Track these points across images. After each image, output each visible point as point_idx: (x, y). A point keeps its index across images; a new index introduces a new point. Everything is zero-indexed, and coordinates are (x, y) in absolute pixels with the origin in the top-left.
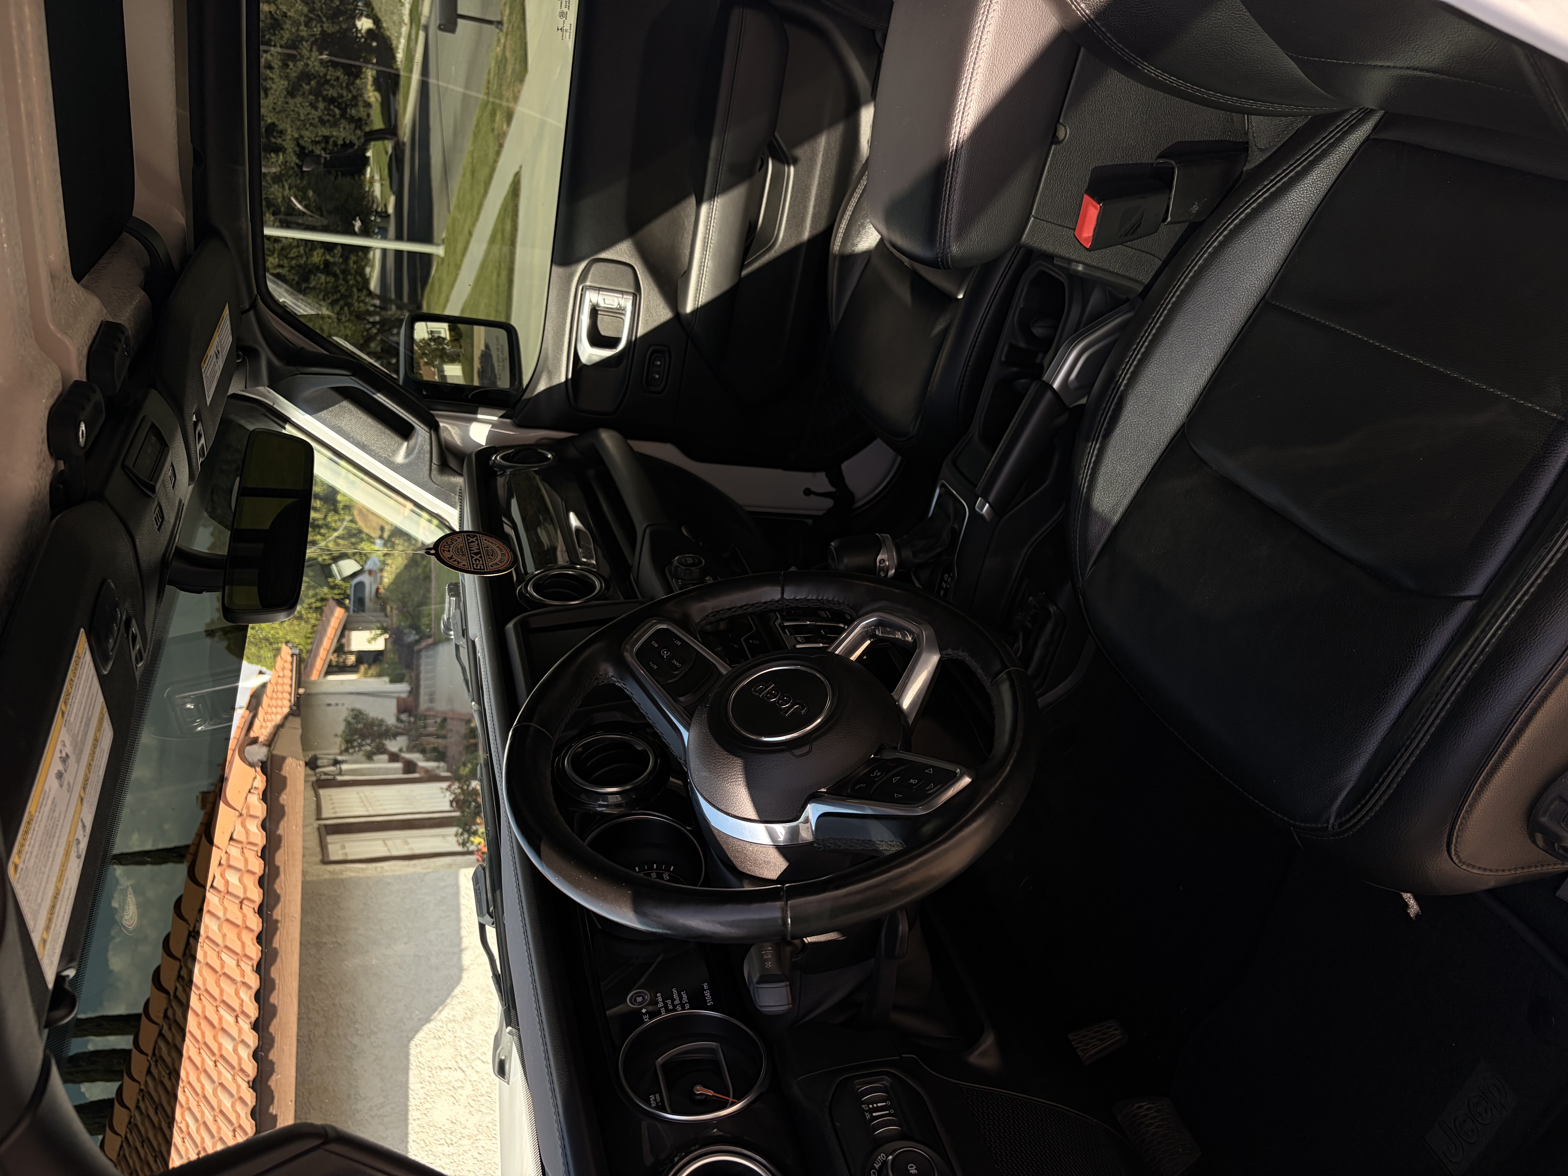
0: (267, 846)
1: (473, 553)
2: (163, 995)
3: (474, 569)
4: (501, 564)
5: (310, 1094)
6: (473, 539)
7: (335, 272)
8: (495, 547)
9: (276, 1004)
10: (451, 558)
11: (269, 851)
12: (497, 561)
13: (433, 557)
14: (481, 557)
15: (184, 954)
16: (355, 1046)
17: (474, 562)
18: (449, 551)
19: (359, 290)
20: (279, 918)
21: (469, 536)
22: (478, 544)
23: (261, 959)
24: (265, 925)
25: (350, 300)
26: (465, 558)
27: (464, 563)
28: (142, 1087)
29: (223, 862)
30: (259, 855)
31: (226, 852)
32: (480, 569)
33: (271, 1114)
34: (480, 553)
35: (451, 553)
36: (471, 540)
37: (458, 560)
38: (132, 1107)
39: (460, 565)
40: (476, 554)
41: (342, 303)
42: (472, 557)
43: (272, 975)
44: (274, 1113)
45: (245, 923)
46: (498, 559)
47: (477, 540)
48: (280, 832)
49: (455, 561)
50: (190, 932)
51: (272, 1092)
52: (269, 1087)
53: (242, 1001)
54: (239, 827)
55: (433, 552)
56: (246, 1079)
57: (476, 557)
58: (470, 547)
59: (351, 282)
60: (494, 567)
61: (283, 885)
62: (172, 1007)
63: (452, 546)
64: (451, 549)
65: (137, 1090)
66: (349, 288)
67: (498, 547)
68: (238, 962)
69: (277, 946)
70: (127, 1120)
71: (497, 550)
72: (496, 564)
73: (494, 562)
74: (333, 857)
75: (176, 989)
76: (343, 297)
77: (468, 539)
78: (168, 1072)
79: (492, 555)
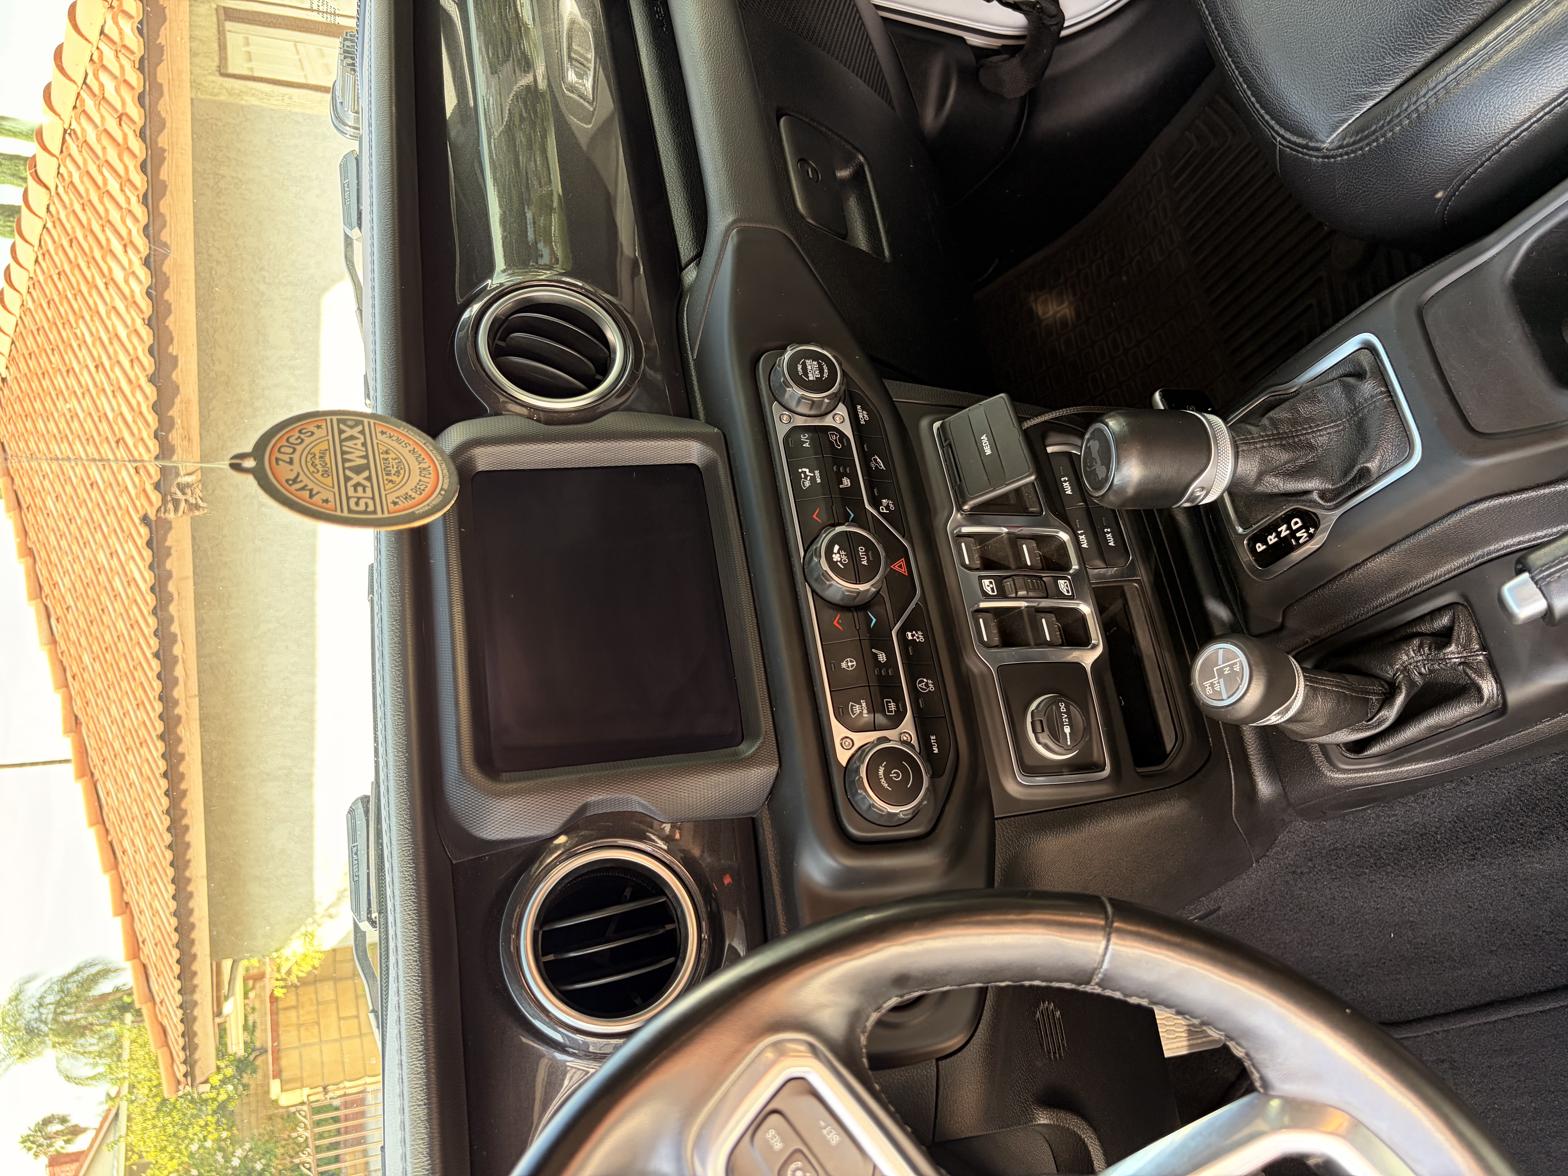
0: (146, 56)
1: (350, 469)
2: (44, 190)
3: (350, 511)
4: (418, 498)
5: (215, 332)
6: (355, 432)
8: (405, 451)
9: (169, 243)
10: (295, 481)
11: (149, 63)
12: (407, 489)
13: (250, 479)
14: (369, 479)
15: (62, 152)
16: (263, 294)
17: (351, 492)
18: (291, 462)
20: (166, 147)
21: (344, 422)
22: (364, 444)
23: (147, 190)
24: (149, 152)
26: (328, 481)
27: (325, 495)
28: (32, 275)
29: (95, 58)
30: (137, 66)
31: (98, 48)
32: (365, 512)
33: (171, 355)
34: (367, 467)
35: (296, 467)
36: (349, 432)
37: (311, 486)
38: (24, 291)
39: (317, 499)
40: (358, 470)
42: (347, 479)
43: (162, 210)
44: (174, 353)
45: (127, 143)
46: (412, 483)
47: (362, 432)
48: (161, 40)
49: (303, 489)
50: (65, 131)
51: (171, 333)
52: (167, 327)
53: (130, 230)
54: (109, 22)
55: (250, 463)
56: (141, 316)
57: (356, 479)
58: (343, 453)
60: (401, 505)
61: (168, 109)
62: (54, 203)
63: (299, 448)
64: (296, 457)
65: (27, 278)
67: (413, 452)
68: (121, 186)
69: (166, 178)
70: (20, 303)
71: (411, 459)
72: (407, 497)
73: (401, 492)
74: (231, 70)
75: (57, 186)
77: (341, 432)
78: (57, 271)
79: (398, 472)
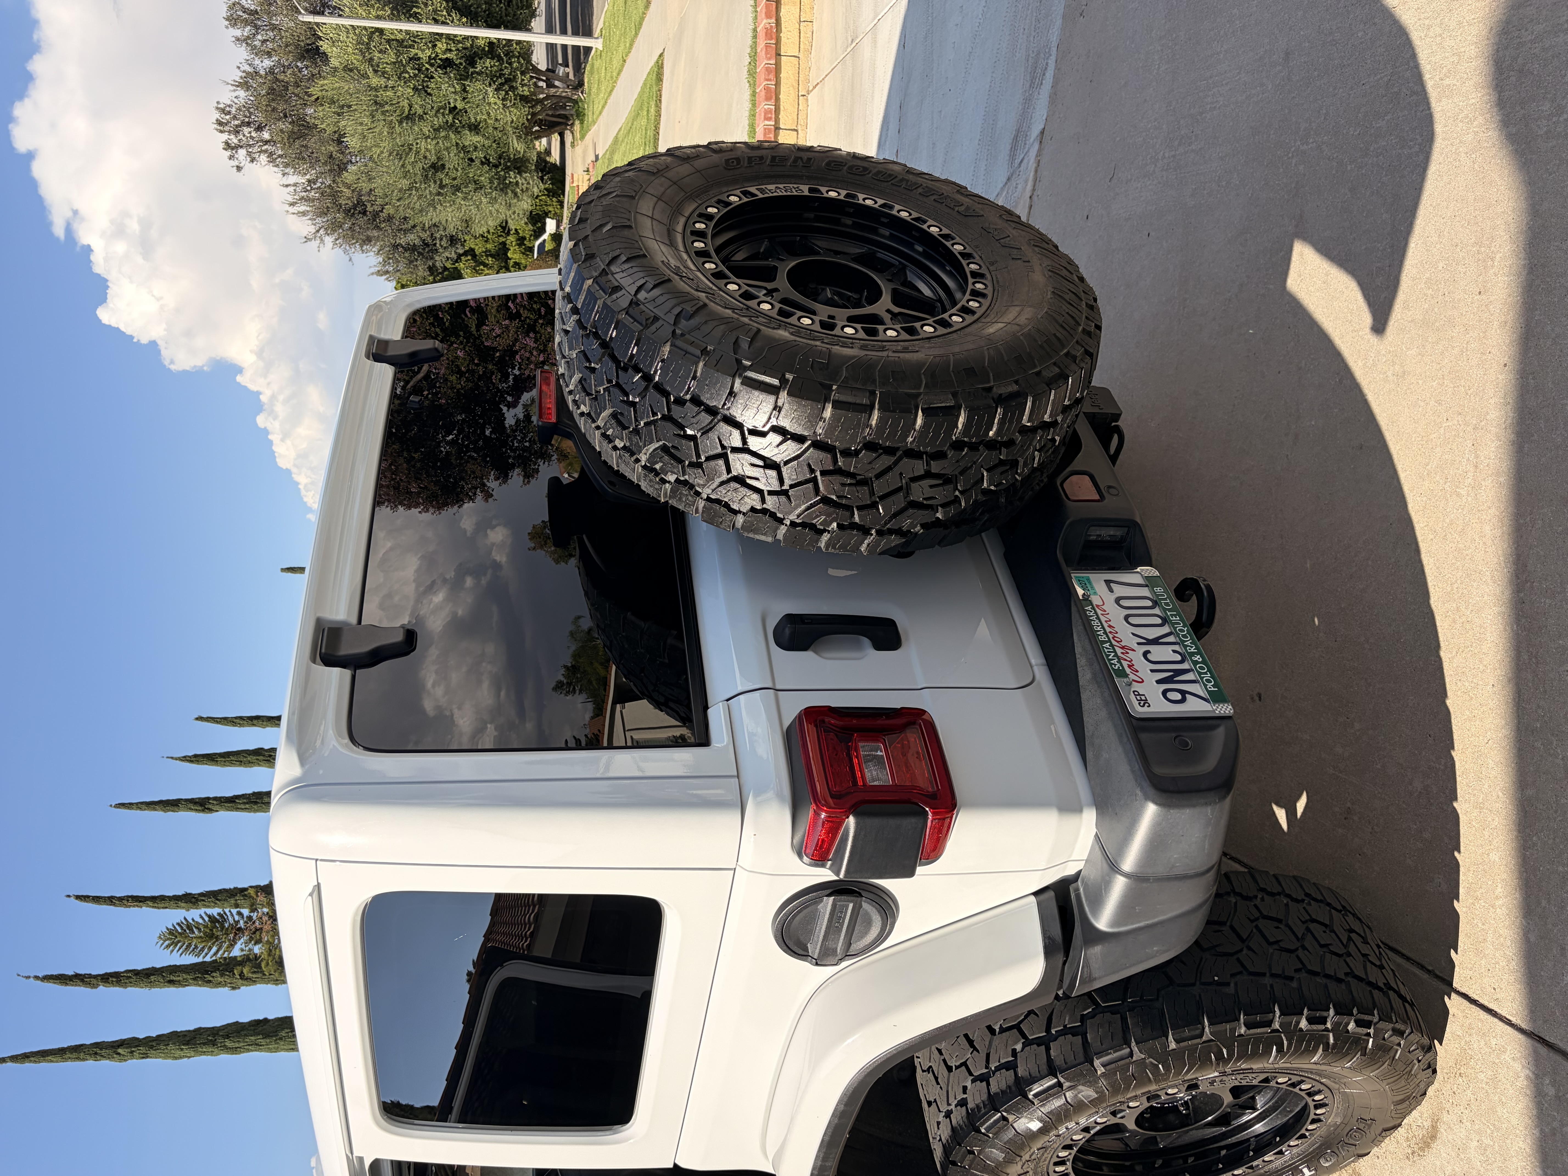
7: (500, 55)
19: (523, 73)
25: (514, 84)
41: (506, 87)
59: (515, 65)
66: (513, 70)
76: (508, 81)
